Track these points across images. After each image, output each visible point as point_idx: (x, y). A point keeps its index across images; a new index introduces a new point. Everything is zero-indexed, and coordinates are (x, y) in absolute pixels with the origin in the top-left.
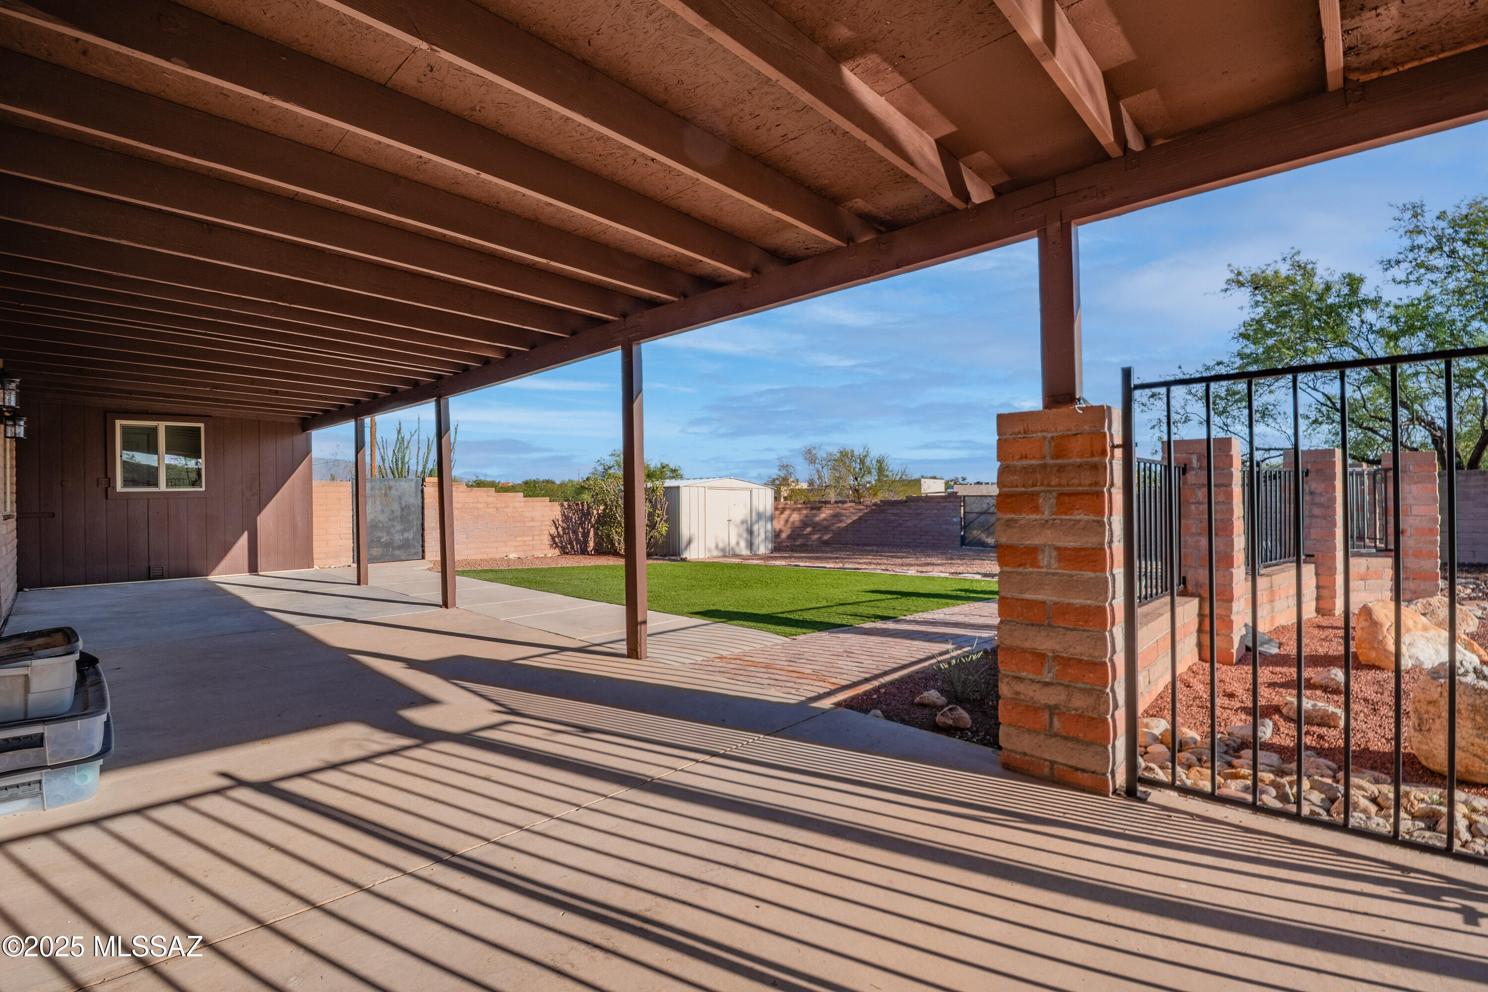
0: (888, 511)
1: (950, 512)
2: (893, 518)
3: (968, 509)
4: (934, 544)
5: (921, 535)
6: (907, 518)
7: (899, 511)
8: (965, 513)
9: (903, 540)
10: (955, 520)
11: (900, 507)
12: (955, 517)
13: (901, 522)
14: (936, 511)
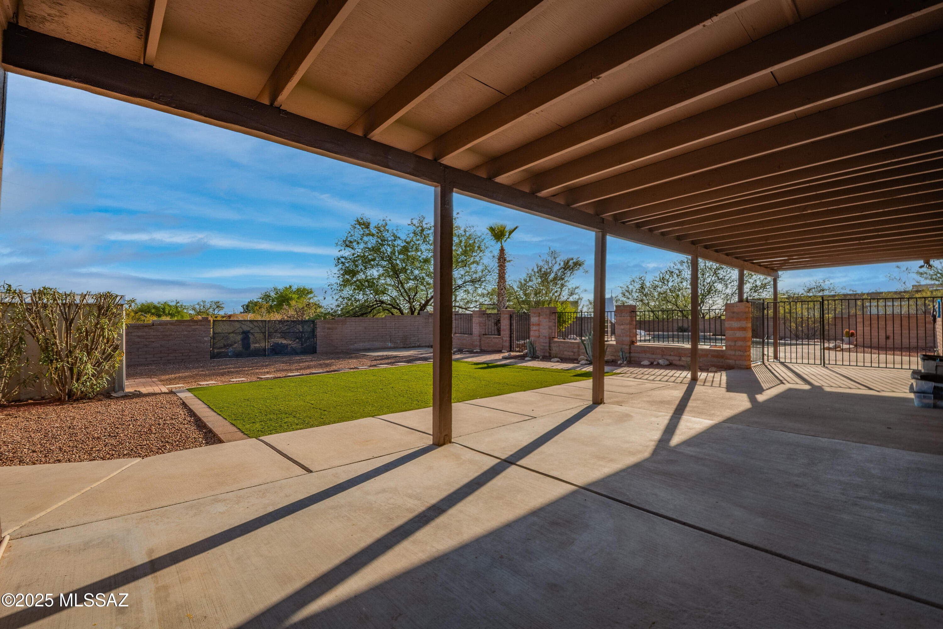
0: (133, 334)
1: (201, 333)
2: (139, 340)
3: (216, 331)
4: (183, 360)
5: (168, 354)
6: (153, 340)
7: (144, 334)
8: (214, 333)
9: (148, 360)
10: (206, 339)
11: (147, 330)
12: (207, 336)
13: (147, 343)
14: (186, 333)
